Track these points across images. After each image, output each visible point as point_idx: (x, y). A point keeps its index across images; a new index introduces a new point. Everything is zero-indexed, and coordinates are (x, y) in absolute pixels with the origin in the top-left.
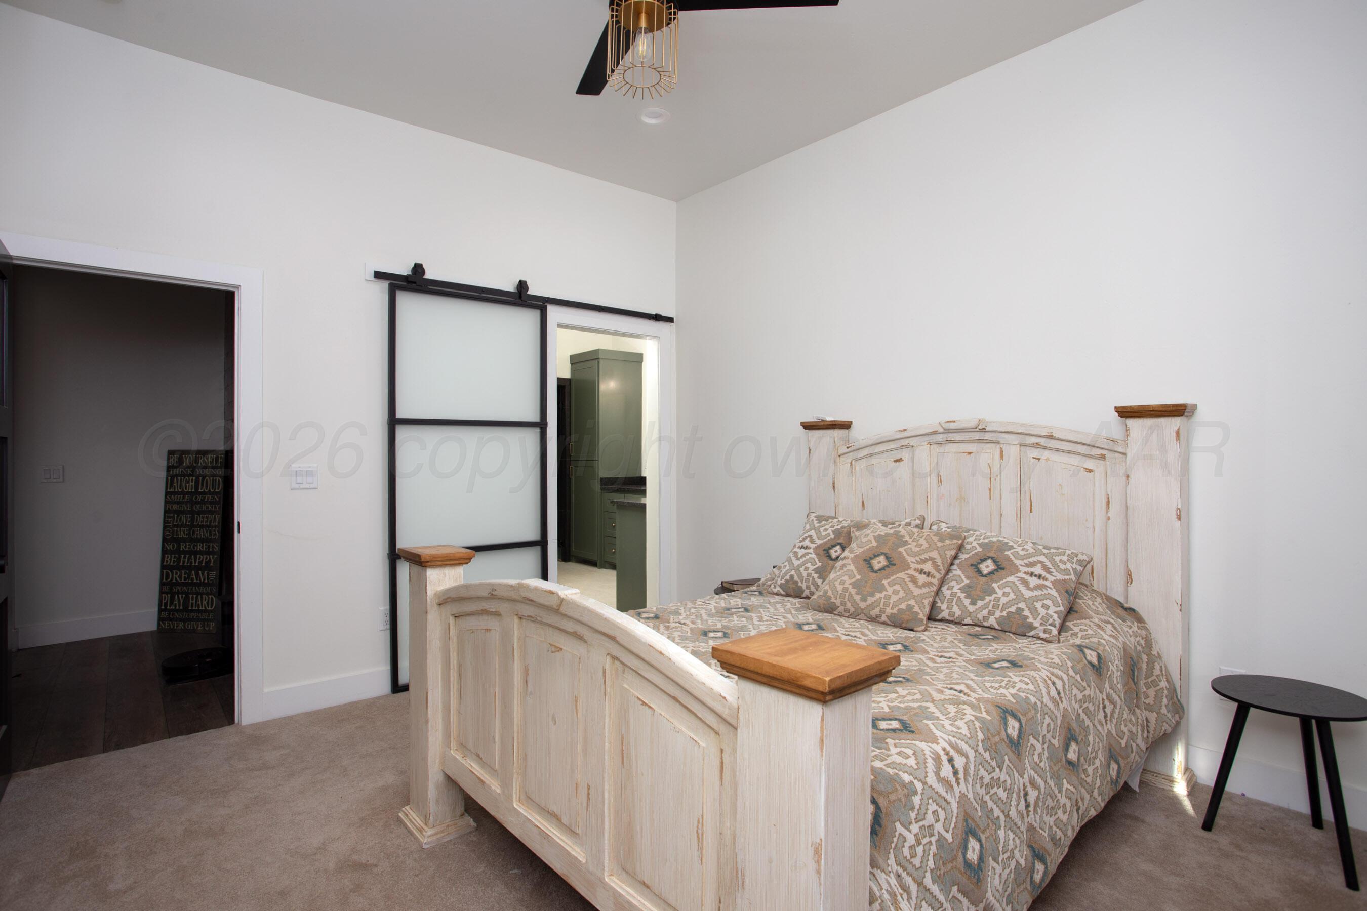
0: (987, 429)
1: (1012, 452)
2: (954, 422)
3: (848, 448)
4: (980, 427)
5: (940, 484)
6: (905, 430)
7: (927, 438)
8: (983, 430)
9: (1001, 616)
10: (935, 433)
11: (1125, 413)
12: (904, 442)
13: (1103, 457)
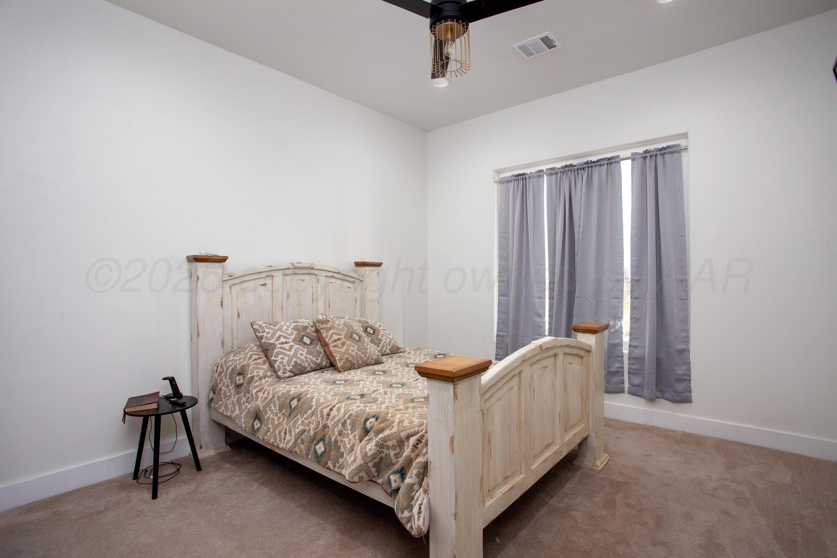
0: (314, 268)
1: (322, 279)
2: (301, 263)
3: (229, 276)
4: (311, 267)
5: (288, 298)
6: (272, 266)
7: (282, 271)
8: (313, 268)
9: (390, 348)
10: (289, 269)
11: (358, 264)
12: (269, 274)
13: (354, 282)
